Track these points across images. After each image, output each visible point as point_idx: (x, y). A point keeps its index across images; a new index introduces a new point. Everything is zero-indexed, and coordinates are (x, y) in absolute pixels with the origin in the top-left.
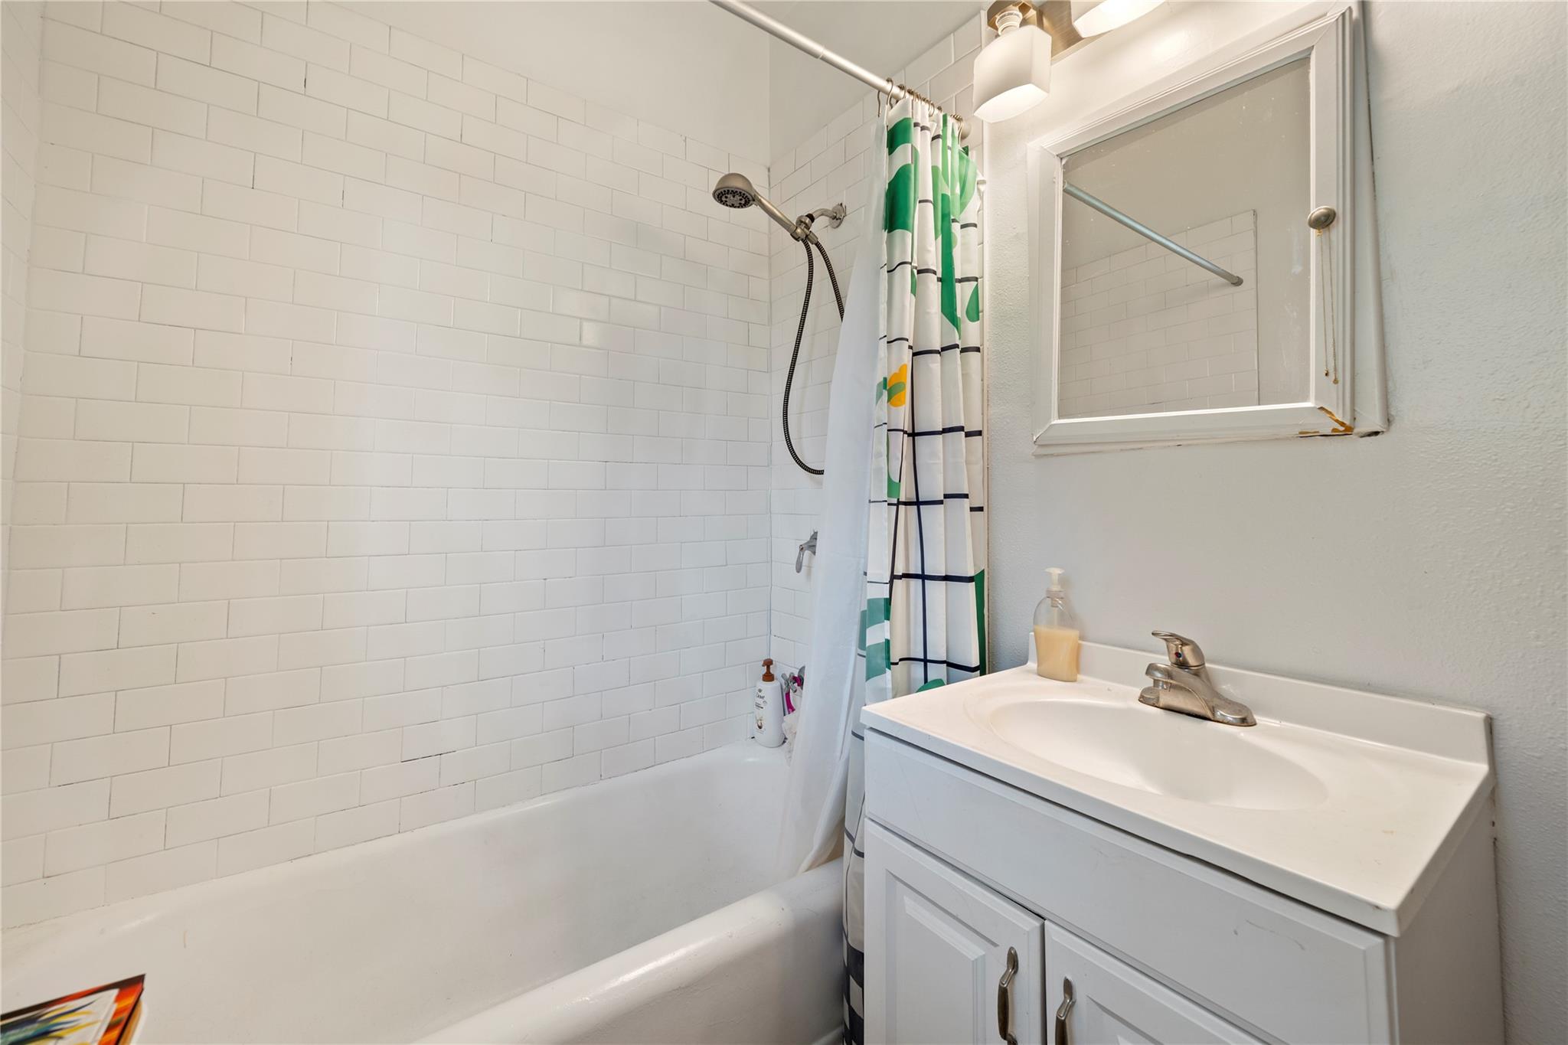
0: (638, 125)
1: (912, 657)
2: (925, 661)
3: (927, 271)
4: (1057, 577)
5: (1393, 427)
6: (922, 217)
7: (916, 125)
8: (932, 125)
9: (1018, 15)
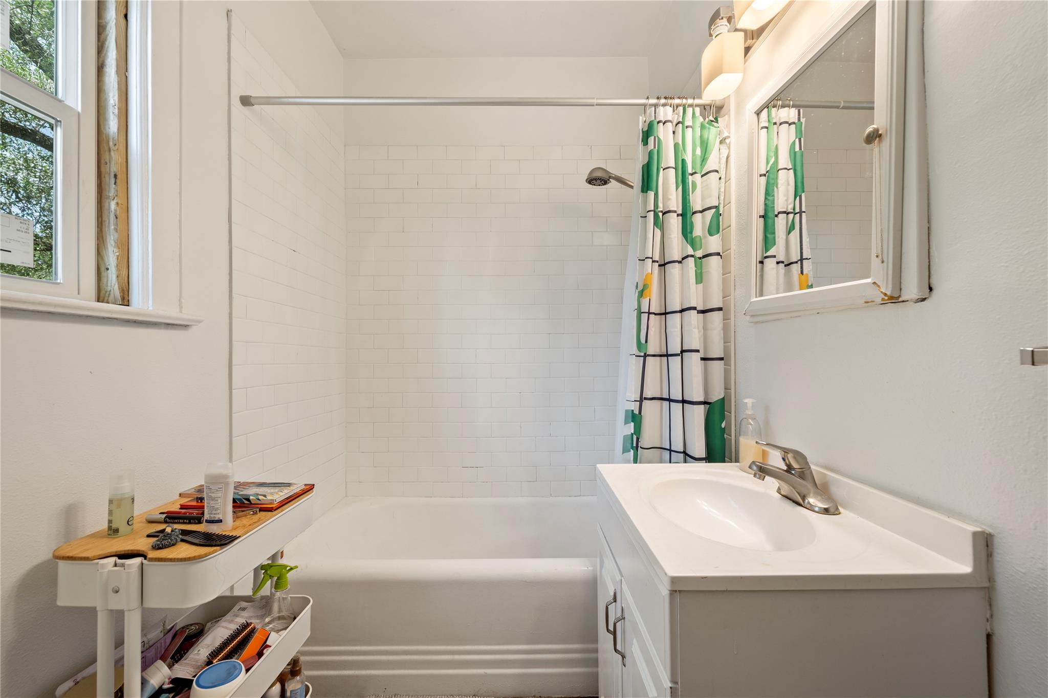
0: (562, 149)
1: (663, 447)
2: (670, 450)
3: (669, 212)
4: (751, 405)
5: (935, 292)
6: (666, 179)
7: (658, 122)
8: (674, 118)
9: (726, 25)
